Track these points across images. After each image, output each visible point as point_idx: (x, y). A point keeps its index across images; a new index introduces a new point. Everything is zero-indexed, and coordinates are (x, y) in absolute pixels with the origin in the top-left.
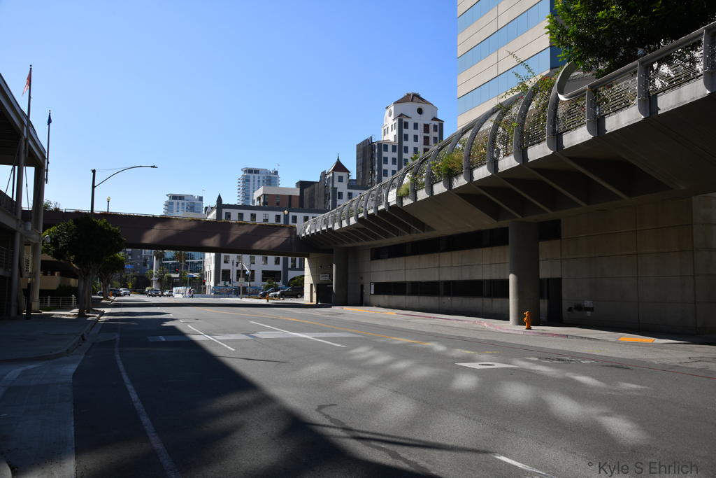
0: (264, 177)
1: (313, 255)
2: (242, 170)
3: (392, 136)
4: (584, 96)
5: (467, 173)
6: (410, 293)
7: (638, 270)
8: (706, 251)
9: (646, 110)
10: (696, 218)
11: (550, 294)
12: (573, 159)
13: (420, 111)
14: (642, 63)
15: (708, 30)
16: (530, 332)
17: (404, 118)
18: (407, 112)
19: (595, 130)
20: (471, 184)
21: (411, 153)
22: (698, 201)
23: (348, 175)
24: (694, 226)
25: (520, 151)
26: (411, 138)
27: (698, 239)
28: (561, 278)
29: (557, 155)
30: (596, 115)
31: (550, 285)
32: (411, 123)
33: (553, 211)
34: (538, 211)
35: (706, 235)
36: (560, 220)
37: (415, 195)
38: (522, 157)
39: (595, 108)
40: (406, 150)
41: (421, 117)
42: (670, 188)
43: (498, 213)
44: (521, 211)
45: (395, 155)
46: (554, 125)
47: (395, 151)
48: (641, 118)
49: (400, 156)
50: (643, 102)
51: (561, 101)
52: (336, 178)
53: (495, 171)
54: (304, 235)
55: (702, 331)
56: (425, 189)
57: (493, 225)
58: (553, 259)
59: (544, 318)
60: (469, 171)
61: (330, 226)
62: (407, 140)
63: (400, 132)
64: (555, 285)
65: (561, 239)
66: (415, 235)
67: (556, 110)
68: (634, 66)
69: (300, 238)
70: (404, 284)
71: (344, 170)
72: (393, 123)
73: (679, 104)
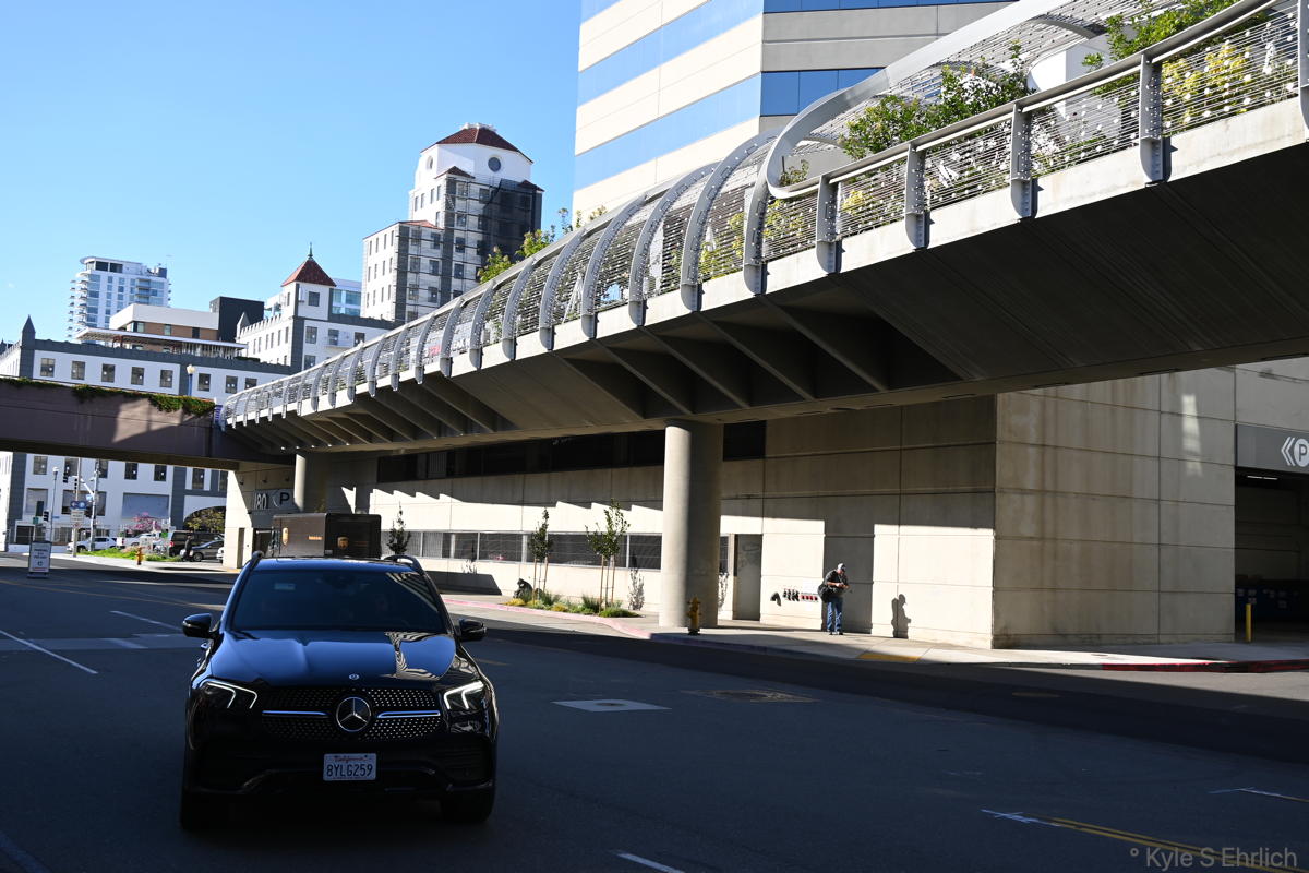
0: (133, 281)
1: (246, 465)
2: (82, 261)
3: (431, 213)
4: (814, 193)
5: (587, 319)
6: (459, 555)
7: (899, 524)
8: (1015, 493)
9: (918, 235)
10: (1002, 433)
11: (739, 567)
12: (790, 310)
13: (495, 164)
14: (915, 146)
15: (1021, 106)
16: (697, 641)
17: (459, 178)
18: (467, 166)
19: (830, 261)
20: (593, 342)
21: (471, 253)
22: (1007, 401)
23: (331, 290)
24: (998, 446)
25: (693, 286)
26: (473, 221)
27: (1004, 471)
28: (761, 535)
29: (762, 300)
30: (834, 234)
31: (740, 550)
32: (475, 189)
33: (751, 405)
34: (723, 402)
35: (1015, 466)
36: (765, 421)
37: (478, 354)
38: (696, 299)
39: (833, 218)
40: (462, 246)
41: (496, 178)
42: (959, 378)
43: (644, 402)
44: (690, 401)
45: (437, 254)
46: (759, 243)
47: (436, 246)
48: (909, 248)
49: (447, 258)
50: (913, 219)
51: (772, 198)
52: (303, 296)
53: (644, 322)
54: (230, 421)
55: (1001, 641)
56: (500, 344)
57: (633, 424)
58: (749, 497)
59: (725, 613)
60: (591, 317)
61: (292, 407)
62: (464, 224)
63: (449, 206)
64: (749, 547)
65: (764, 458)
66: (476, 435)
67: (763, 213)
68: (903, 150)
69: (223, 429)
70: (447, 536)
71: (323, 279)
72: (435, 184)
73: (973, 231)
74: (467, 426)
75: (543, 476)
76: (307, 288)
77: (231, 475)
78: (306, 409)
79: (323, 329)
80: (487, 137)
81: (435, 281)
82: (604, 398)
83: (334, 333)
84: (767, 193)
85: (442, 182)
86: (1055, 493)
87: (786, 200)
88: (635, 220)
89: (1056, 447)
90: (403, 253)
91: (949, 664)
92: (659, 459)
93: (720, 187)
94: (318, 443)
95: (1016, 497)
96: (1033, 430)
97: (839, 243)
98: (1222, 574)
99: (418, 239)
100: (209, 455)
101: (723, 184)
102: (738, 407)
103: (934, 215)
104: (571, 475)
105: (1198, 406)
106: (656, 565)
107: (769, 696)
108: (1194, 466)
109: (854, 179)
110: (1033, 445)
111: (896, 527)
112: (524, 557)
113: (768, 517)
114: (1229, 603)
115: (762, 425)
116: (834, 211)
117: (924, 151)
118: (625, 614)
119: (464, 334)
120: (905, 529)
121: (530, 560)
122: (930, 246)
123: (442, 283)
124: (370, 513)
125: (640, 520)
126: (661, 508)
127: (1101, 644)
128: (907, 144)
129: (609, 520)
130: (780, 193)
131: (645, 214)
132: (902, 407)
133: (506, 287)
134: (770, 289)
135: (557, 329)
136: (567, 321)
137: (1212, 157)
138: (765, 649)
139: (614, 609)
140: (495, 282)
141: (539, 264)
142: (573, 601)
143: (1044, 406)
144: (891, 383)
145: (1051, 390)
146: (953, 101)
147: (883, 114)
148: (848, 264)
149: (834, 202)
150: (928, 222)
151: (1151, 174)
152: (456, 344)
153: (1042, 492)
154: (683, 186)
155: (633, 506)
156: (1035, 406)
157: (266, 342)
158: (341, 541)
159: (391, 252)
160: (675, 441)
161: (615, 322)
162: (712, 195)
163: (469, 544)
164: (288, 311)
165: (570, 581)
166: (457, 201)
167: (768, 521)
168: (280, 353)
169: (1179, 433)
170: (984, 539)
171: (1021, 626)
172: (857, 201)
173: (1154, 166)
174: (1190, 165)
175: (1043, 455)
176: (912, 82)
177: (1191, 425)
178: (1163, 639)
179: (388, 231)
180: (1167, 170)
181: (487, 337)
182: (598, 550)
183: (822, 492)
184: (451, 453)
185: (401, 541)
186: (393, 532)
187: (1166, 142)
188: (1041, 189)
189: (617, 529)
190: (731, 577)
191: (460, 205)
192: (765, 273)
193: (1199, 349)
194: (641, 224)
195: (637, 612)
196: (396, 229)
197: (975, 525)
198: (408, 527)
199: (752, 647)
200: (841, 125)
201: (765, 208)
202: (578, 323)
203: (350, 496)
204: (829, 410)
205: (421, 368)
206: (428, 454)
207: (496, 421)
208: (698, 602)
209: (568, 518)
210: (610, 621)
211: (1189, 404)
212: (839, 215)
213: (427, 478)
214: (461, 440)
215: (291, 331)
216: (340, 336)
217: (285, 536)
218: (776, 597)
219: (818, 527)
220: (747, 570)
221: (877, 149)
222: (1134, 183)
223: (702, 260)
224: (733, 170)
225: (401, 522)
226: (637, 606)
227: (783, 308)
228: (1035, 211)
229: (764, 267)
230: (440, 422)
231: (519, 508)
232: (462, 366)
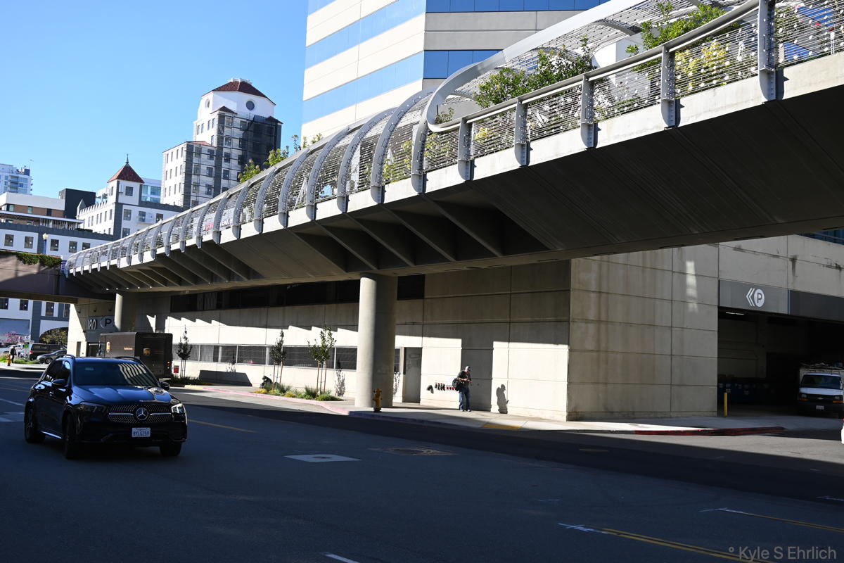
1: (82, 300)
3: (208, 136)
4: (456, 129)
5: (310, 207)
6: (224, 360)
7: (509, 342)
8: (582, 322)
9: (522, 157)
10: (574, 284)
11: (407, 368)
12: (442, 204)
13: (250, 105)
14: (521, 100)
15: (587, 77)
16: (379, 416)
17: (227, 114)
18: (232, 106)
19: (467, 173)
20: (314, 222)
21: (234, 163)
22: (578, 264)
23: (141, 186)
24: (572, 292)
25: (379, 187)
26: (236, 142)
27: (575, 308)
28: (422, 348)
29: (423, 197)
30: (469, 155)
31: (407, 357)
32: (237, 121)
33: (415, 263)
34: (397, 262)
35: (583, 304)
36: (424, 275)
37: (238, 229)
38: (381, 195)
39: (469, 145)
40: (228, 158)
41: (251, 114)
42: (547, 249)
43: (347, 262)
44: (377, 261)
45: (212, 163)
46: (421, 160)
47: (211, 158)
48: (517, 165)
49: (218, 166)
50: (520, 147)
51: (430, 131)
52: (122, 189)
53: (347, 210)
54: (72, 271)
55: (572, 416)
56: (253, 222)
57: (341, 276)
58: (414, 324)
59: (398, 398)
60: (312, 206)
61: (114, 262)
62: (230, 144)
63: (220, 132)
64: (413, 356)
65: (423, 299)
66: (236, 282)
67: (424, 141)
68: (513, 103)
69: (67, 276)
70: (216, 347)
71: (136, 178)
72: (211, 118)
73: (557, 155)
74: (230, 276)
75: (281, 309)
76: (125, 184)
77: (72, 307)
78: (123, 263)
79: (135, 211)
80: (246, 88)
81: (211, 181)
82: (321, 258)
83: (142, 214)
84: (427, 128)
85: (216, 116)
86: (607, 322)
87: (439, 133)
88: (342, 143)
89: (608, 293)
90: (189, 162)
91: (539, 431)
92: (357, 299)
93: (397, 124)
94: (131, 286)
95: (583, 325)
96: (593, 282)
97: (472, 162)
98: (710, 374)
99: (199, 153)
100: (57, 293)
101: (399, 121)
102: (408, 265)
103: (533, 145)
104: (298, 308)
105: (696, 268)
106: (353, 367)
107: (425, 451)
108: (693, 306)
109: (482, 121)
110: (593, 292)
111: (506, 344)
112: (267, 361)
113: (426, 336)
114: (713, 392)
115: (423, 276)
116: (469, 141)
117: (527, 104)
118: (333, 399)
119: (229, 215)
120: (512, 345)
121: (271, 363)
122: (530, 165)
123: (215, 183)
124: (166, 332)
125: (343, 338)
126: (357, 331)
127: (634, 418)
128: (516, 99)
129: (323, 338)
130: (435, 128)
131: (348, 140)
132: (511, 266)
133: (257, 185)
134: (428, 190)
135: (290, 213)
136: (297, 208)
137: (705, 112)
138: (422, 421)
139: (325, 396)
140: (249, 182)
141: (279, 171)
142: (299, 390)
143: (600, 267)
144: (505, 251)
145: (605, 257)
146: (545, 72)
147: (501, 79)
148: (479, 174)
149: (469, 135)
150: (529, 149)
151: (668, 121)
152: (224, 222)
153: (599, 321)
154: (373, 123)
155: (339, 329)
156: (595, 267)
157: (97, 219)
158: (145, 351)
159: (181, 161)
160: (366, 286)
161: (327, 210)
162: (391, 129)
163: (232, 353)
164: (112, 199)
165: (298, 377)
166: (226, 129)
167: (425, 339)
168: (106, 226)
169: (684, 285)
170: (563, 350)
171: (585, 407)
172: (484, 134)
173: (670, 116)
174: (692, 116)
175: (600, 298)
176: (520, 60)
177: (691, 280)
178: (673, 415)
179: (180, 148)
180: (678, 119)
181: (244, 218)
182: (316, 357)
183: (460, 321)
184: (220, 294)
185: (186, 352)
186: (181, 345)
187: (678, 102)
188: (600, 130)
189: (328, 344)
190: (402, 375)
191: (227, 131)
192: (425, 180)
193: (697, 232)
194: (346, 146)
195: (341, 398)
196: (184, 146)
197: (556, 342)
198: (190, 342)
199: (414, 420)
200: (474, 86)
201: (425, 138)
202: (304, 209)
203: (152, 321)
204: (465, 268)
205: (200, 238)
206: (204, 294)
207: (249, 272)
208: (380, 390)
209: (297, 337)
210: (322, 403)
211: (690, 267)
212: (472, 143)
213: (203, 310)
214: (226, 285)
215: (113, 212)
216: (147, 215)
217: (108, 347)
218: (430, 388)
219: (457, 343)
220: (412, 371)
221: (497, 102)
222: (657, 127)
223: (385, 170)
224: (405, 113)
225: (186, 338)
226: (341, 394)
227: (436, 202)
228: (596, 143)
229: (425, 176)
230: (212, 273)
231: (264, 329)
232: (228, 236)
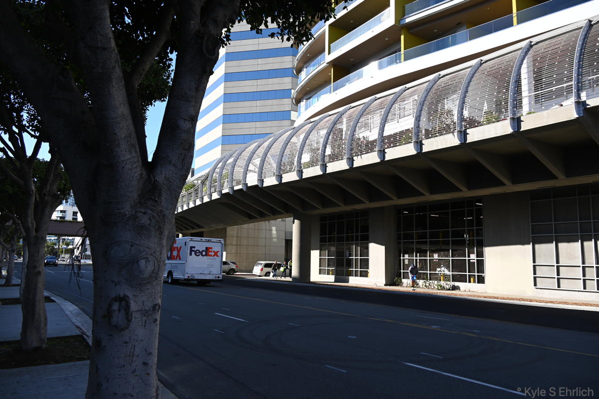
8: (231, 245)
22: (229, 228)
24: (227, 237)
86: (240, 245)
89: (241, 237)
96: (235, 234)
108: (275, 240)
115: (203, 232)
145: (240, 226)
156: (236, 229)
169: (271, 234)
170: (225, 253)
175: (237, 238)
177: (274, 232)
211: (274, 228)
